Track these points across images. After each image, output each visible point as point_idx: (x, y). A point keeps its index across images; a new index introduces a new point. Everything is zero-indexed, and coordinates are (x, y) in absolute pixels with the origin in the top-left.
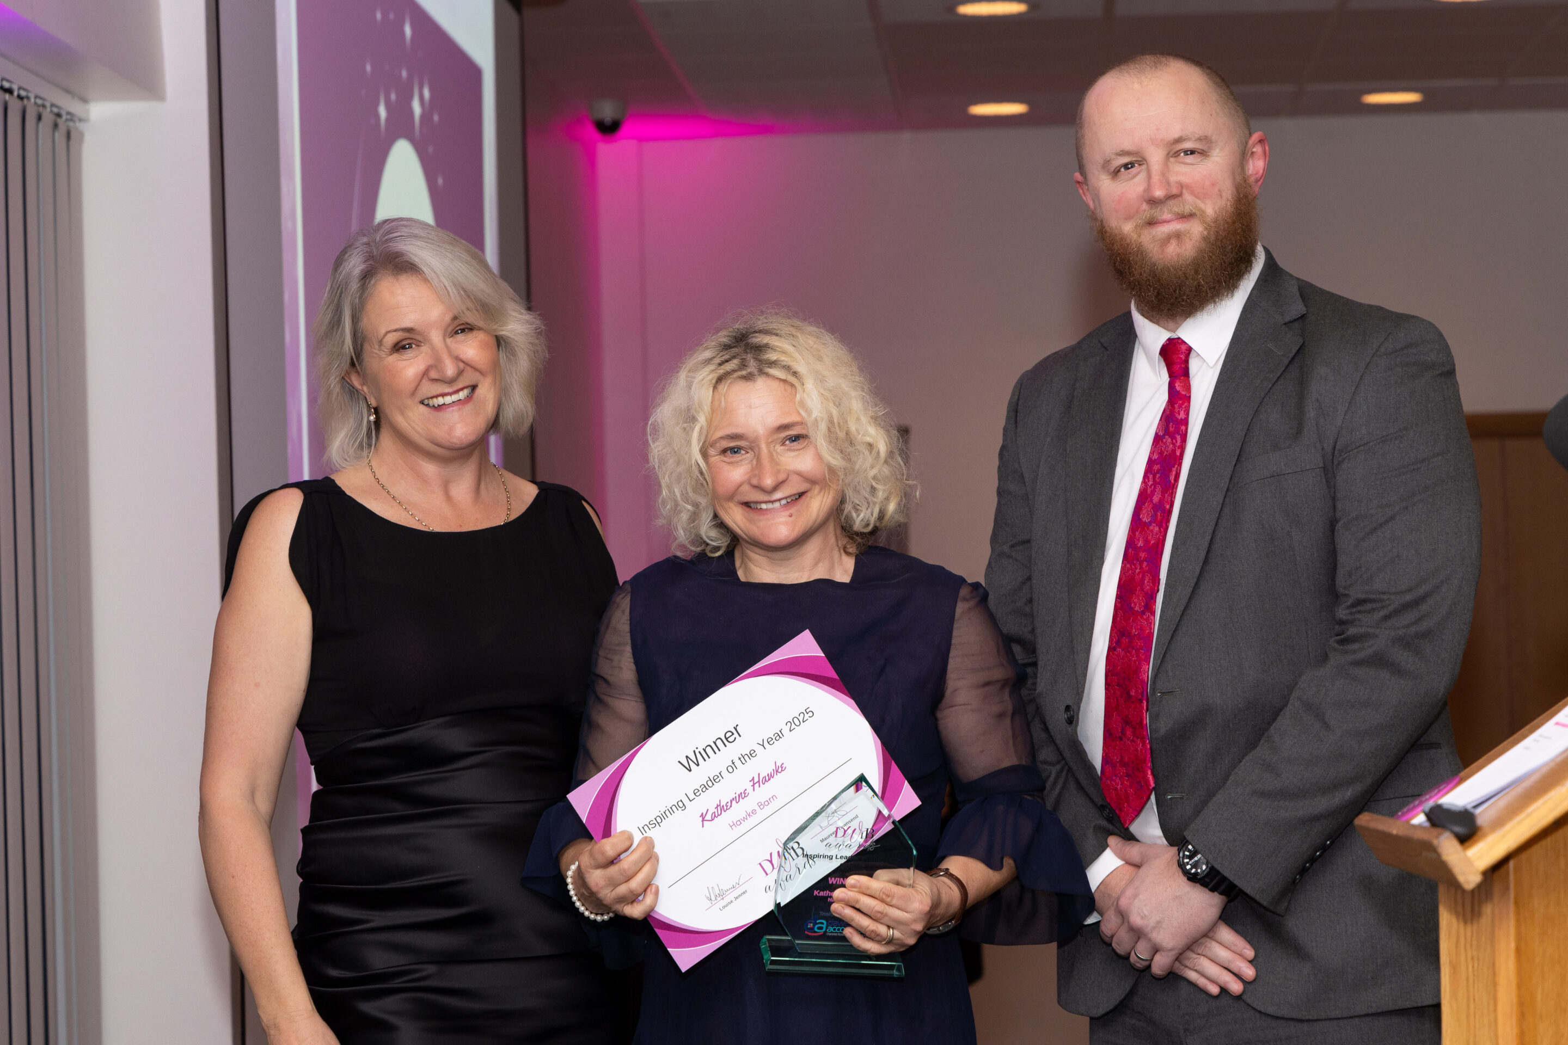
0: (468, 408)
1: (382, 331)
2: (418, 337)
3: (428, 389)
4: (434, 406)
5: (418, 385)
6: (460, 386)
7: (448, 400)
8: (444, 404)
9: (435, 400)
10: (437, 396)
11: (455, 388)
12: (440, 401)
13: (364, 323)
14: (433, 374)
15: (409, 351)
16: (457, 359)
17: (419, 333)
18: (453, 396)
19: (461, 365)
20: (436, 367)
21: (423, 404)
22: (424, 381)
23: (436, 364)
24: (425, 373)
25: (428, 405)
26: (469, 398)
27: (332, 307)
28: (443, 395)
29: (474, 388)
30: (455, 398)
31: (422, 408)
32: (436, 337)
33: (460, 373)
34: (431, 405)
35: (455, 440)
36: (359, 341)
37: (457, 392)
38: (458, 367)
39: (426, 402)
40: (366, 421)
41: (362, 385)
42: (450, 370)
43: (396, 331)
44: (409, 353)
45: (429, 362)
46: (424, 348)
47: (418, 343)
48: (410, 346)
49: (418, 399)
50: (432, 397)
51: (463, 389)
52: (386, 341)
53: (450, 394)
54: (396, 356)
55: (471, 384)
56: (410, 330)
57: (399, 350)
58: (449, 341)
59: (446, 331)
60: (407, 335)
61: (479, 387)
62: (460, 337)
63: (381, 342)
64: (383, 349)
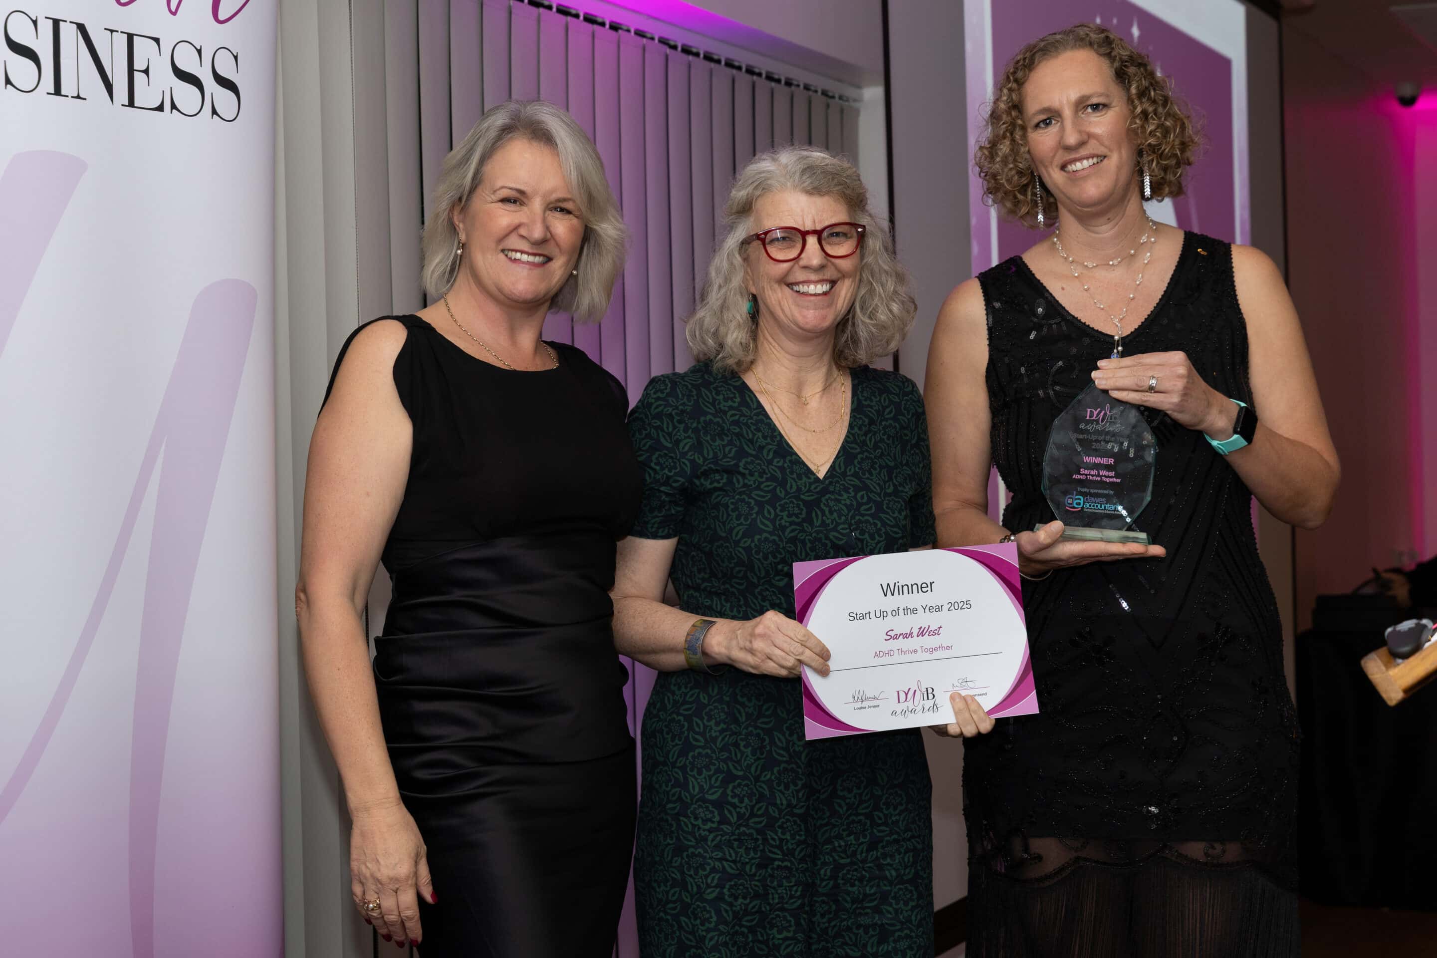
0: (537, 271)
1: (499, 184)
2: (525, 200)
3: (513, 241)
5: (507, 235)
6: (540, 252)
7: (525, 257)
9: (514, 253)
10: (516, 251)
11: (535, 251)
12: (518, 256)
13: (488, 168)
14: (523, 231)
15: (512, 205)
16: (547, 228)
17: (527, 196)
18: (530, 256)
19: (549, 235)
20: (528, 226)
21: (504, 252)
22: (513, 234)
24: (517, 228)
25: (506, 256)
26: (541, 264)
27: (468, 146)
28: (522, 252)
29: (549, 259)
30: (531, 259)
31: (502, 256)
32: (537, 204)
33: (543, 242)
34: (510, 257)
35: (515, 292)
36: (477, 181)
37: (535, 255)
38: (546, 235)
39: (506, 252)
40: (453, 254)
41: (459, 222)
42: (538, 233)
43: (511, 189)
44: (511, 207)
45: (524, 220)
46: (525, 208)
47: (522, 204)
48: (515, 202)
49: (501, 247)
50: (512, 250)
51: (540, 255)
52: (498, 192)
53: (528, 254)
54: (500, 204)
55: (548, 255)
56: (522, 192)
57: (505, 200)
58: (548, 212)
59: (549, 204)
60: (518, 195)
61: (554, 260)
62: (557, 214)
63: (494, 192)
64: (492, 196)
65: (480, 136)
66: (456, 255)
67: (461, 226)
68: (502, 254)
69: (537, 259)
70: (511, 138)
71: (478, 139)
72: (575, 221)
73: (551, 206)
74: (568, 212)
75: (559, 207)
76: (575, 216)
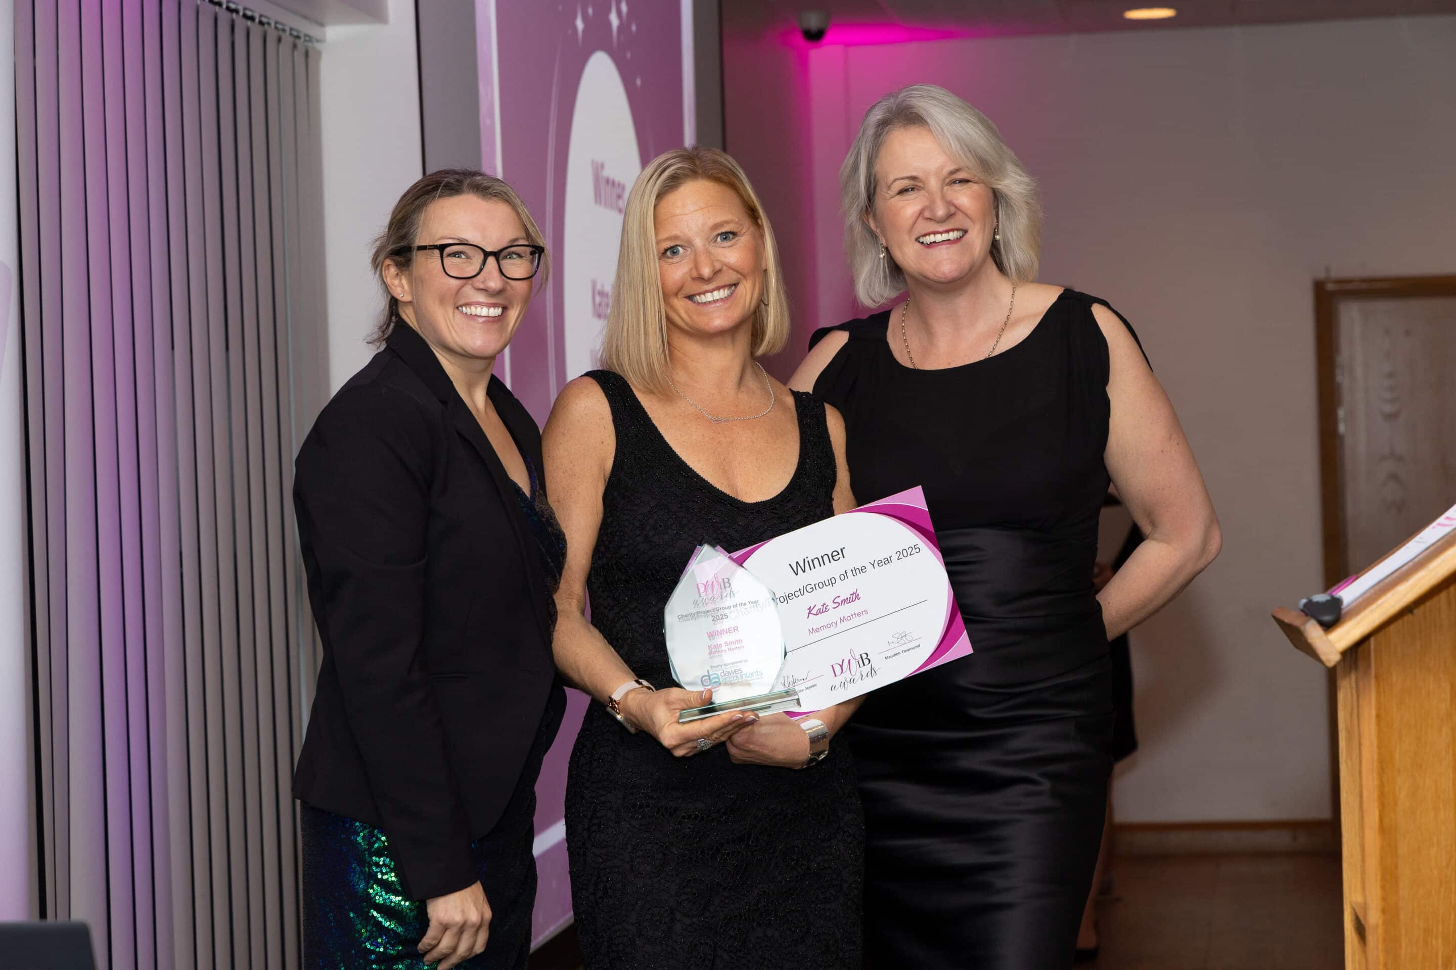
1: (893, 177)
2: (920, 184)
3: (923, 227)
4: (925, 243)
5: (915, 222)
7: (939, 238)
8: (935, 242)
10: (929, 234)
12: (932, 238)
14: (927, 214)
17: (921, 181)
18: (943, 235)
20: (930, 207)
21: (918, 241)
22: (920, 219)
24: (922, 212)
25: (921, 243)
28: (935, 233)
31: (916, 244)
32: (933, 184)
34: (924, 241)
35: (941, 273)
39: (920, 239)
43: (902, 179)
44: (911, 195)
45: (924, 204)
47: (919, 189)
48: (911, 190)
49: (914, 237)
50: (925, 235)
51: (953, 230)
52: (895, 185)
54: (898, 197)
56: (914, 179)
57: (903, 191)
58: (946, 188)
59: (944, 180)
60: (912, 182)
61: (969, 232)
62: (957, 187)
63: (889, 187)
64: (889, 192)
69: (952, 235)
70: (889, 130)
72: (975, 187)
73: (947, 180)
74: (967, 181)
75: (955, 180)
76: (975, 183)
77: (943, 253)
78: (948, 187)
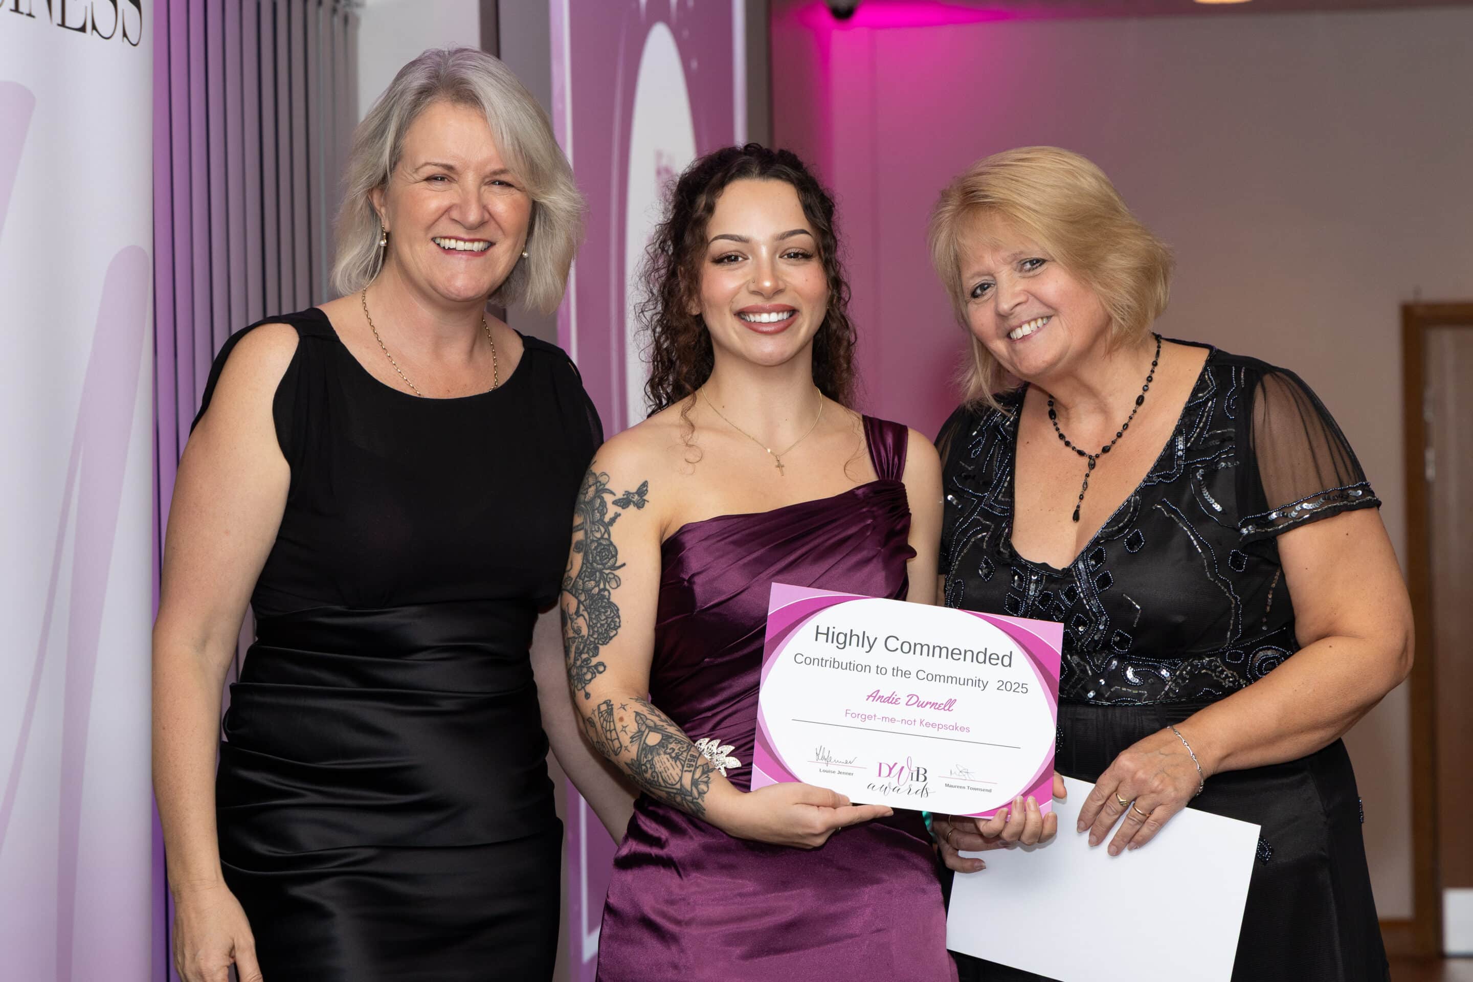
0: (479, 262)
1: (422, 160)
2: (454, 176)
3: (445, 227)
4: (444, 248)
5: (436, 220)
6: (478, 236)
7: (461, 245)
8: (454, 249)
9: (447, 241)
10: (450, 238)
11: (472, 237)
12: (452, 244)
13: (406, 141)
14: (455, 214)
15: (440, 184)
16: (484, 208)
17: (456, 173)
18: (467, 243)
19: (487, 216)
20: (461, 207)
21: (434, 241)
22: (444, 218)
23: (462, 206)
24: (448, 210)
25: (439, 245)
26: (483, 252)
27: (382, 115)
28: (457, 239)
29: (491, 244)
30: (468, 246)
31: (432, 246)
32: (470, 180)
33: (482, 224)
34: (442, 245)
35: (452, 289)
36: (397, 156)
37: (472, 241)
38: (483, 217)
39: (438, 241)
40: (376, 246)
41: (381, 206)
42: (473, 216)
43: (436, 165)
44: (438, 185)
45: (456, 201)
46: (455, 186)
47: (451, 180)
48: (442, 179)
49: (431, 235)
50: (445, 238)
51: (479, 240)
52: (421, 170)
53: (465, 241)
54: (424, 184)
55: (489, 239)
56: (450, 168)
57: (430, 179)
58: (484, 188)
59: (484, 179)
60: (446, 172)
61: (497, 245)
62: (496, 188)
63: (417, 170)
64: (415, 175)
65: (395, 102)
66: (380, 247)
67: (383, 210)
68: (432, 242)
69: (477, 246)
70: (430, 102)
71: (393, 106)
72: (517, 195)
73: (487, 180)
74: (508, 185)
75: (497, 180)
76: (518, 190)
77: (459, 264)
78: (486, 187)
